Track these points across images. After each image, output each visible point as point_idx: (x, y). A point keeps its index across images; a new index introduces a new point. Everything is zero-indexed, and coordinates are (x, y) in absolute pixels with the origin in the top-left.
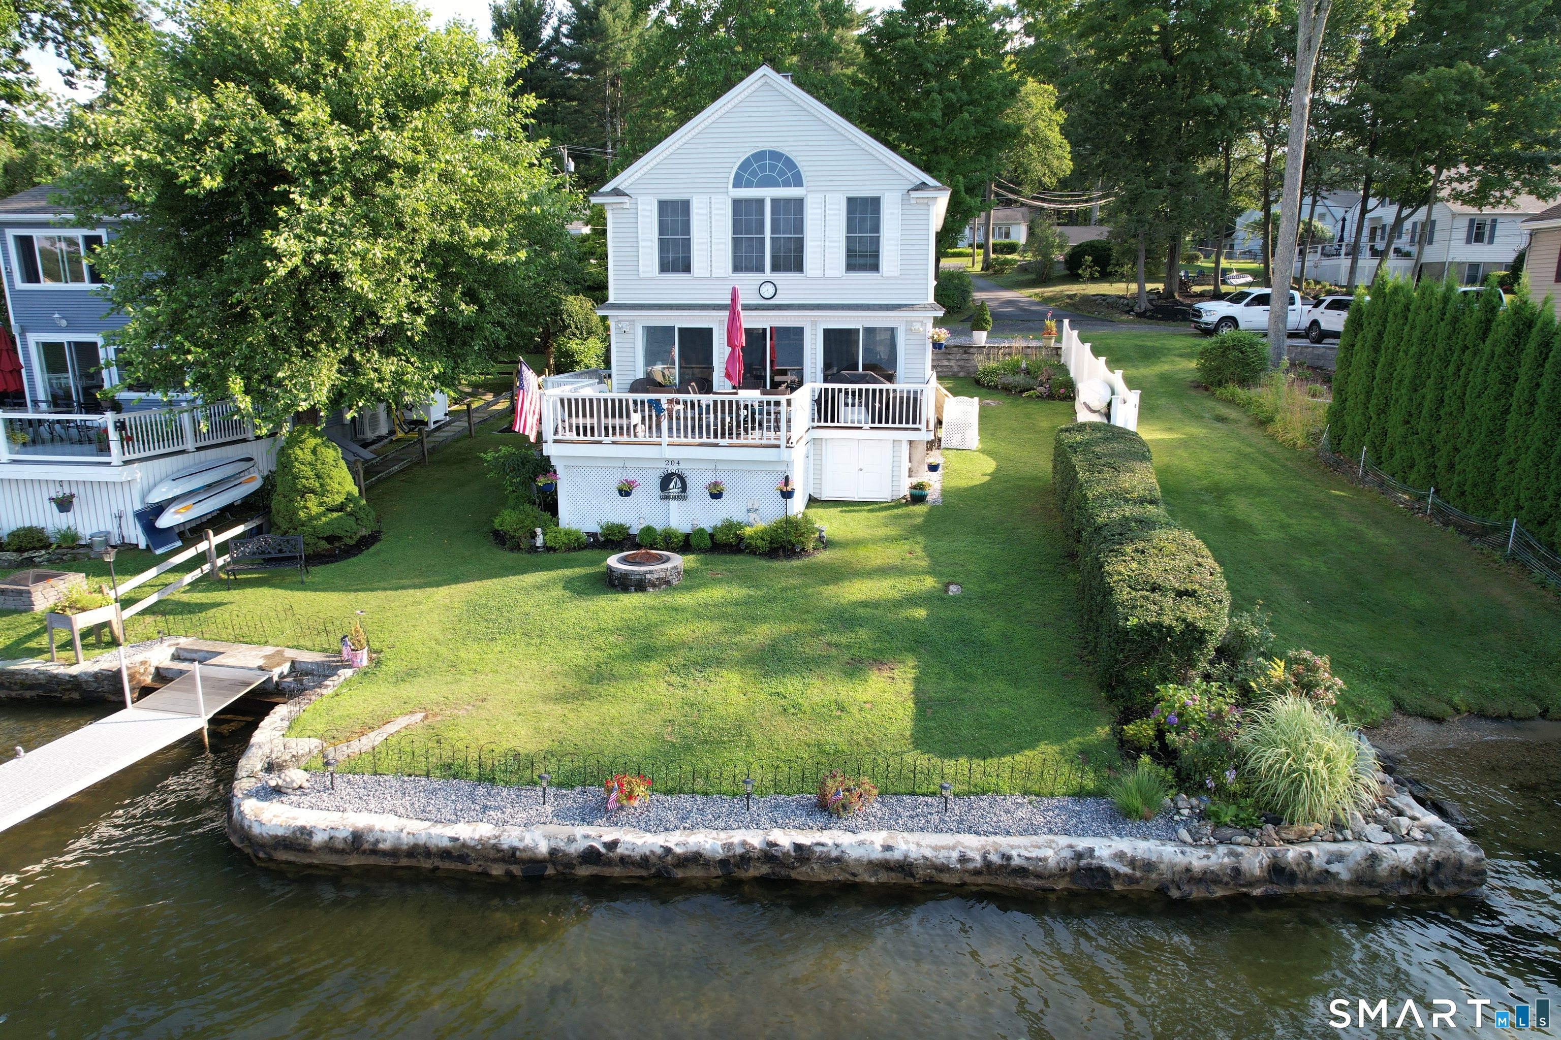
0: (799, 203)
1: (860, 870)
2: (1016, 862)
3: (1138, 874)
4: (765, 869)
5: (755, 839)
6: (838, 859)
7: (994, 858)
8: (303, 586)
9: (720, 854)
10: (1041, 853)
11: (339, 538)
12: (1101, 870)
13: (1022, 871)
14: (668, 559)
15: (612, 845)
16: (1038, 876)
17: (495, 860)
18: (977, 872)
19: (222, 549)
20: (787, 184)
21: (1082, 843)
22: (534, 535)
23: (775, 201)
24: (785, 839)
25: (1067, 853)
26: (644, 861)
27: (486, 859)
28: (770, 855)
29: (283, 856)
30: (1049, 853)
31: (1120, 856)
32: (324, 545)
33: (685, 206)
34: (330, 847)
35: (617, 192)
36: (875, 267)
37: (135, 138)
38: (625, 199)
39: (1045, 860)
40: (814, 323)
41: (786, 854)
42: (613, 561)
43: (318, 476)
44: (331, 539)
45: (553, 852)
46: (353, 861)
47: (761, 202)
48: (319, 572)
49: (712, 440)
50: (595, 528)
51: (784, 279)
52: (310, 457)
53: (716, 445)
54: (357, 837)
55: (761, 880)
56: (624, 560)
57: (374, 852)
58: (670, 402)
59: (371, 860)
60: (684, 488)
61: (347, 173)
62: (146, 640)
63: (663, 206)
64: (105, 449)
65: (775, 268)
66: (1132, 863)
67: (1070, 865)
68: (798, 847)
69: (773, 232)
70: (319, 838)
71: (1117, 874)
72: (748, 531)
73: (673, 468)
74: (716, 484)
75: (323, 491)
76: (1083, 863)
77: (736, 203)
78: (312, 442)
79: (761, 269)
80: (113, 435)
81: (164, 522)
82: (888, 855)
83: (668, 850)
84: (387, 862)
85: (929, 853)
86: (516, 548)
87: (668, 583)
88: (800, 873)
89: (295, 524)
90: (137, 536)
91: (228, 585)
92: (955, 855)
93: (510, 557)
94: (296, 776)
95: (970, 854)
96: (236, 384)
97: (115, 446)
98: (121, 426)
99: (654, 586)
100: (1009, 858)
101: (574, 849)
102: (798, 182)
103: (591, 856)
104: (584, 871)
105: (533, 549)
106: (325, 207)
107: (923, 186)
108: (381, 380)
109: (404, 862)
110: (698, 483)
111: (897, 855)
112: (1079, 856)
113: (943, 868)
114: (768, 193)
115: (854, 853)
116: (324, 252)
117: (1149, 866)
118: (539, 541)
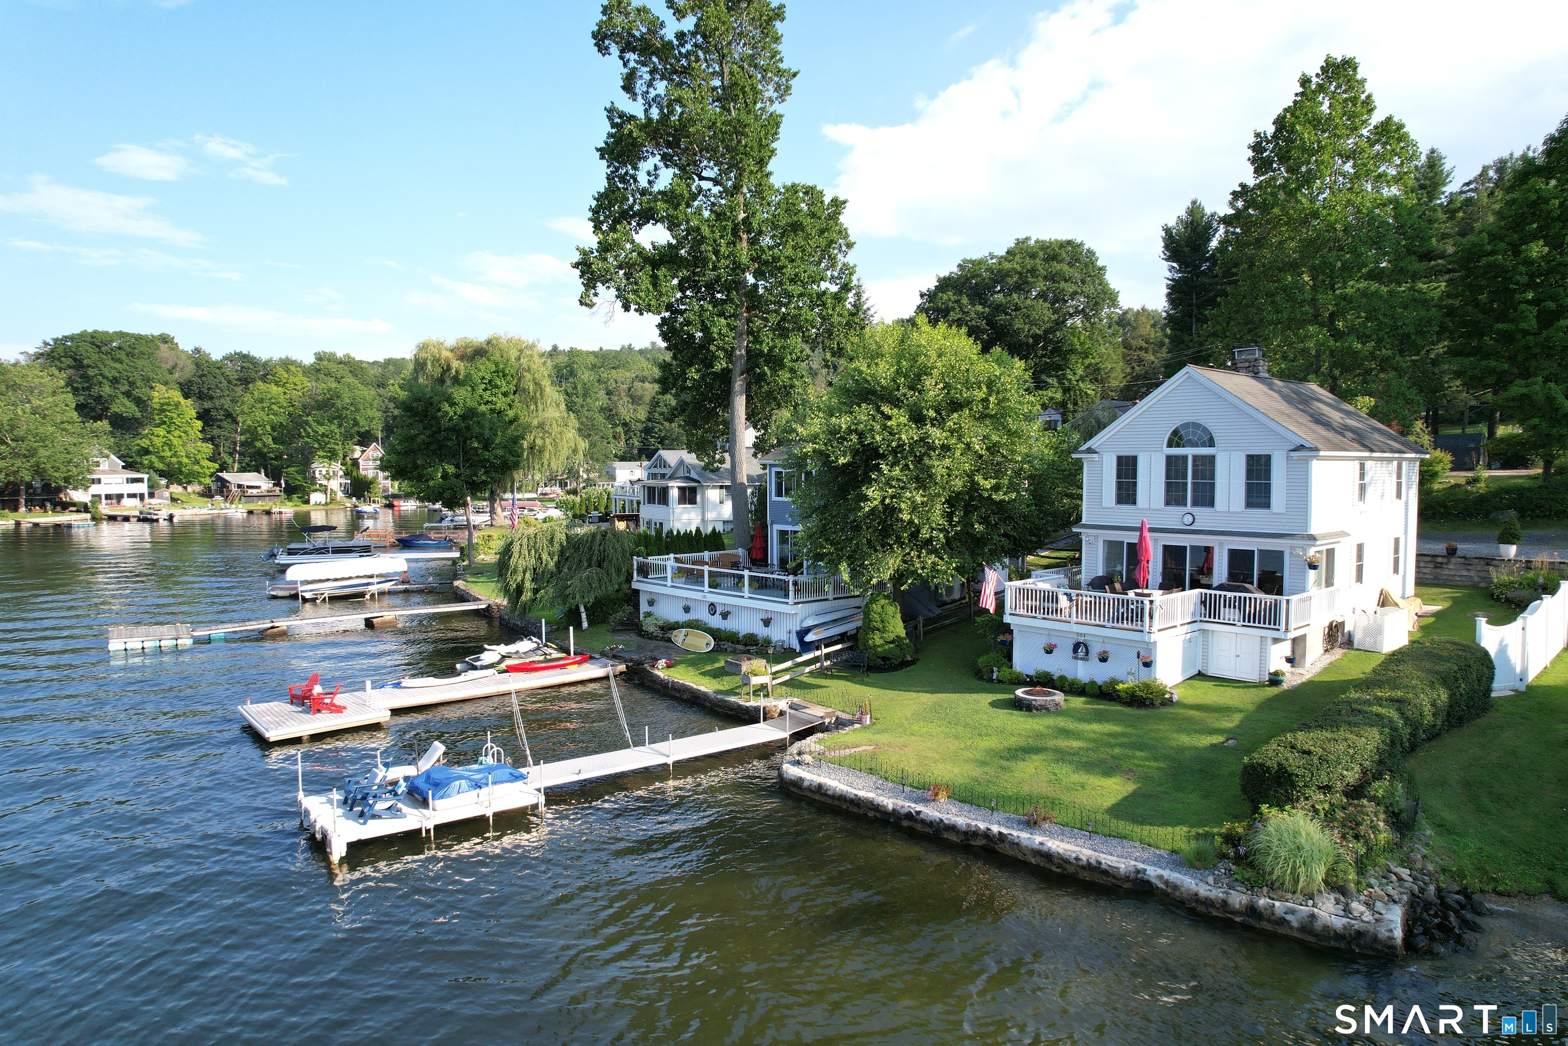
0: (1212, 459)
1: (1027, 853)
2: (1104, 866)
3: (1169, 890)
4: (984, 842)
5: (982, 826)
6: (1017, 844)
7: (1093, 861)
8: (862, 683)
9: (964, 828)
10: (1117, 865)
11: (889, 659)
12: (1148, 883)
13: (1105, 873)
14: (1054, 694)
15: (919, 813)
16: (1114, 877)
17: (871, 809)
18: (1083, 868)
19: (828, 656)
20: (1203, 445)
21: (1141, 866)
22: (992, 672)
23: (1195, 458)
24: (995, 829)
25: (1132, 869)
26: (931, 824)
27: (867, 807)
28: (987, 834)
29: (793, 789)
30: (1123, 866)
31: (1160, 877)
32: (880, 661)
33: (1134, 459)
34: (809, 789)
35: (1090, 451)
36: (1267, 505)
37: (814, 438)
38: (1095, 455)
39: (1118, 868)
40: (1221, 544)
41: (994, 836)
42: (1020, 692)
43: (882, 621)
44: (884, 659)
45: (894, 810)
46: (817, 797)
47: (1185, 458)
48: (874, 676)
49: (1102, 623)
50: (1032, 672)
51: (1200, 511)
52: (880, 610)
53: (1104, 626)
54: (820, 786)
55: (983, 847)
56: (1026, 693)
57: (825, 795)
58: (1077, 595)
59: (823, 799)
60: (1087, 653)
61: (912, 451)
62: (781, 697)
63: (1120, 459)
64: (786, 596)
65: (1195, 503)
66: (1166, 882)
67: (1132, 876)
68: (1000, 833)
69: (1193, 478)
70: (806, 784)
71: (1157, 888)
72: (1120, 687)
73: (1081, 639)
74: (1105, 652)
75: (883, 631)
76: (1139, 876)
77: (1169, 458)
78: (883, 602)
79: (1185, 505)
80: (791, 588)
81: (810, 638)
82: (1041, 847)
83: (941, 820)
84: (829, 801)
85: (1061, 851)
86: (981, 678)
87: (1047, 709)
88: (1000, 848)
89: (867, 647)
90: (796, 645)
91: (826, 677)
92: (1074, 855)
93: (975, 683)
94: (807, 758)
95: (1081, 856)
96: (844, 567)
97: (791, 594)
98: (795, 583)
99: (1037, 709)
100: (1100, 863)
101: (903, 811)
102: (1211, 443)
103: (909, 816)
104: (905, 823)
105: (991, 680)
106: (897, 472)
107: (1301, 448)
108: (923, 568)
109: (836, 803)
110: (1095, 649)
111: (1045, 848)
112: (1138, 871)
113: (1067, 861)
114: (1189, 452)
115: (1025, 843)
116: (892, 497)
117: (1175, 887)
118: (995, 677)
